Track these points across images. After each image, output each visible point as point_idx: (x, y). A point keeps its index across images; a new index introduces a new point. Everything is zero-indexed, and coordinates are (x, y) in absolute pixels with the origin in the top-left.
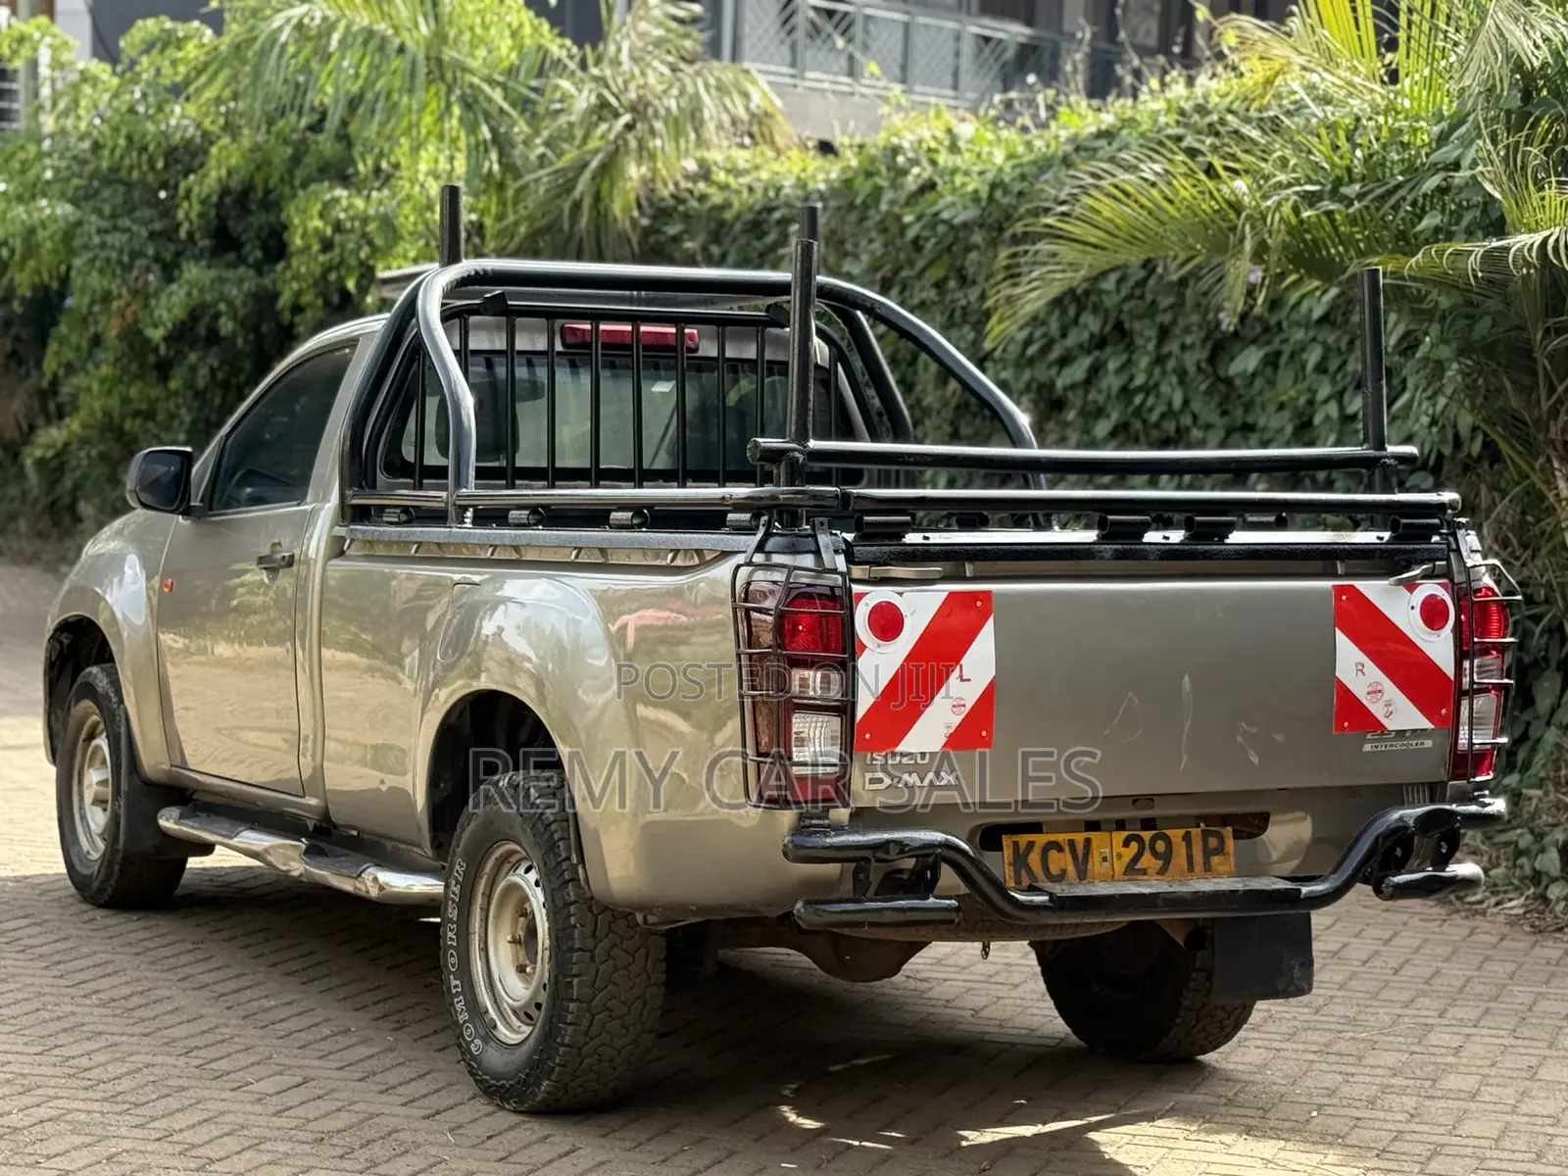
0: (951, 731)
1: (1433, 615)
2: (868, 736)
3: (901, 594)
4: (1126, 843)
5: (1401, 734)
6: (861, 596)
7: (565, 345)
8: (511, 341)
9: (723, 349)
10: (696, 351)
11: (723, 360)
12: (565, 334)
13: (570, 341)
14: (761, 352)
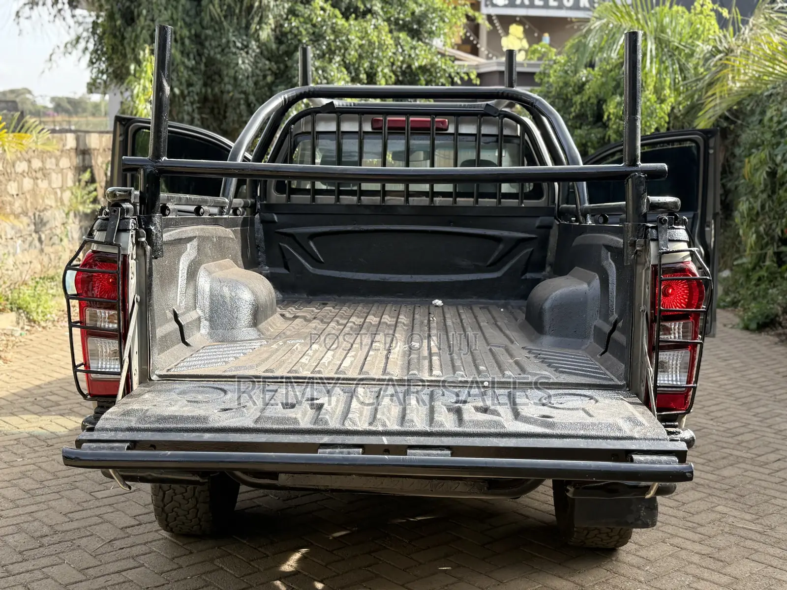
7: (373, 128)
8: (338, 126)
9: (457, 129)
10: (447, 130)
11: (457, 134)
12: (374, 122)
13: (376, 126)
14: (479, 130)
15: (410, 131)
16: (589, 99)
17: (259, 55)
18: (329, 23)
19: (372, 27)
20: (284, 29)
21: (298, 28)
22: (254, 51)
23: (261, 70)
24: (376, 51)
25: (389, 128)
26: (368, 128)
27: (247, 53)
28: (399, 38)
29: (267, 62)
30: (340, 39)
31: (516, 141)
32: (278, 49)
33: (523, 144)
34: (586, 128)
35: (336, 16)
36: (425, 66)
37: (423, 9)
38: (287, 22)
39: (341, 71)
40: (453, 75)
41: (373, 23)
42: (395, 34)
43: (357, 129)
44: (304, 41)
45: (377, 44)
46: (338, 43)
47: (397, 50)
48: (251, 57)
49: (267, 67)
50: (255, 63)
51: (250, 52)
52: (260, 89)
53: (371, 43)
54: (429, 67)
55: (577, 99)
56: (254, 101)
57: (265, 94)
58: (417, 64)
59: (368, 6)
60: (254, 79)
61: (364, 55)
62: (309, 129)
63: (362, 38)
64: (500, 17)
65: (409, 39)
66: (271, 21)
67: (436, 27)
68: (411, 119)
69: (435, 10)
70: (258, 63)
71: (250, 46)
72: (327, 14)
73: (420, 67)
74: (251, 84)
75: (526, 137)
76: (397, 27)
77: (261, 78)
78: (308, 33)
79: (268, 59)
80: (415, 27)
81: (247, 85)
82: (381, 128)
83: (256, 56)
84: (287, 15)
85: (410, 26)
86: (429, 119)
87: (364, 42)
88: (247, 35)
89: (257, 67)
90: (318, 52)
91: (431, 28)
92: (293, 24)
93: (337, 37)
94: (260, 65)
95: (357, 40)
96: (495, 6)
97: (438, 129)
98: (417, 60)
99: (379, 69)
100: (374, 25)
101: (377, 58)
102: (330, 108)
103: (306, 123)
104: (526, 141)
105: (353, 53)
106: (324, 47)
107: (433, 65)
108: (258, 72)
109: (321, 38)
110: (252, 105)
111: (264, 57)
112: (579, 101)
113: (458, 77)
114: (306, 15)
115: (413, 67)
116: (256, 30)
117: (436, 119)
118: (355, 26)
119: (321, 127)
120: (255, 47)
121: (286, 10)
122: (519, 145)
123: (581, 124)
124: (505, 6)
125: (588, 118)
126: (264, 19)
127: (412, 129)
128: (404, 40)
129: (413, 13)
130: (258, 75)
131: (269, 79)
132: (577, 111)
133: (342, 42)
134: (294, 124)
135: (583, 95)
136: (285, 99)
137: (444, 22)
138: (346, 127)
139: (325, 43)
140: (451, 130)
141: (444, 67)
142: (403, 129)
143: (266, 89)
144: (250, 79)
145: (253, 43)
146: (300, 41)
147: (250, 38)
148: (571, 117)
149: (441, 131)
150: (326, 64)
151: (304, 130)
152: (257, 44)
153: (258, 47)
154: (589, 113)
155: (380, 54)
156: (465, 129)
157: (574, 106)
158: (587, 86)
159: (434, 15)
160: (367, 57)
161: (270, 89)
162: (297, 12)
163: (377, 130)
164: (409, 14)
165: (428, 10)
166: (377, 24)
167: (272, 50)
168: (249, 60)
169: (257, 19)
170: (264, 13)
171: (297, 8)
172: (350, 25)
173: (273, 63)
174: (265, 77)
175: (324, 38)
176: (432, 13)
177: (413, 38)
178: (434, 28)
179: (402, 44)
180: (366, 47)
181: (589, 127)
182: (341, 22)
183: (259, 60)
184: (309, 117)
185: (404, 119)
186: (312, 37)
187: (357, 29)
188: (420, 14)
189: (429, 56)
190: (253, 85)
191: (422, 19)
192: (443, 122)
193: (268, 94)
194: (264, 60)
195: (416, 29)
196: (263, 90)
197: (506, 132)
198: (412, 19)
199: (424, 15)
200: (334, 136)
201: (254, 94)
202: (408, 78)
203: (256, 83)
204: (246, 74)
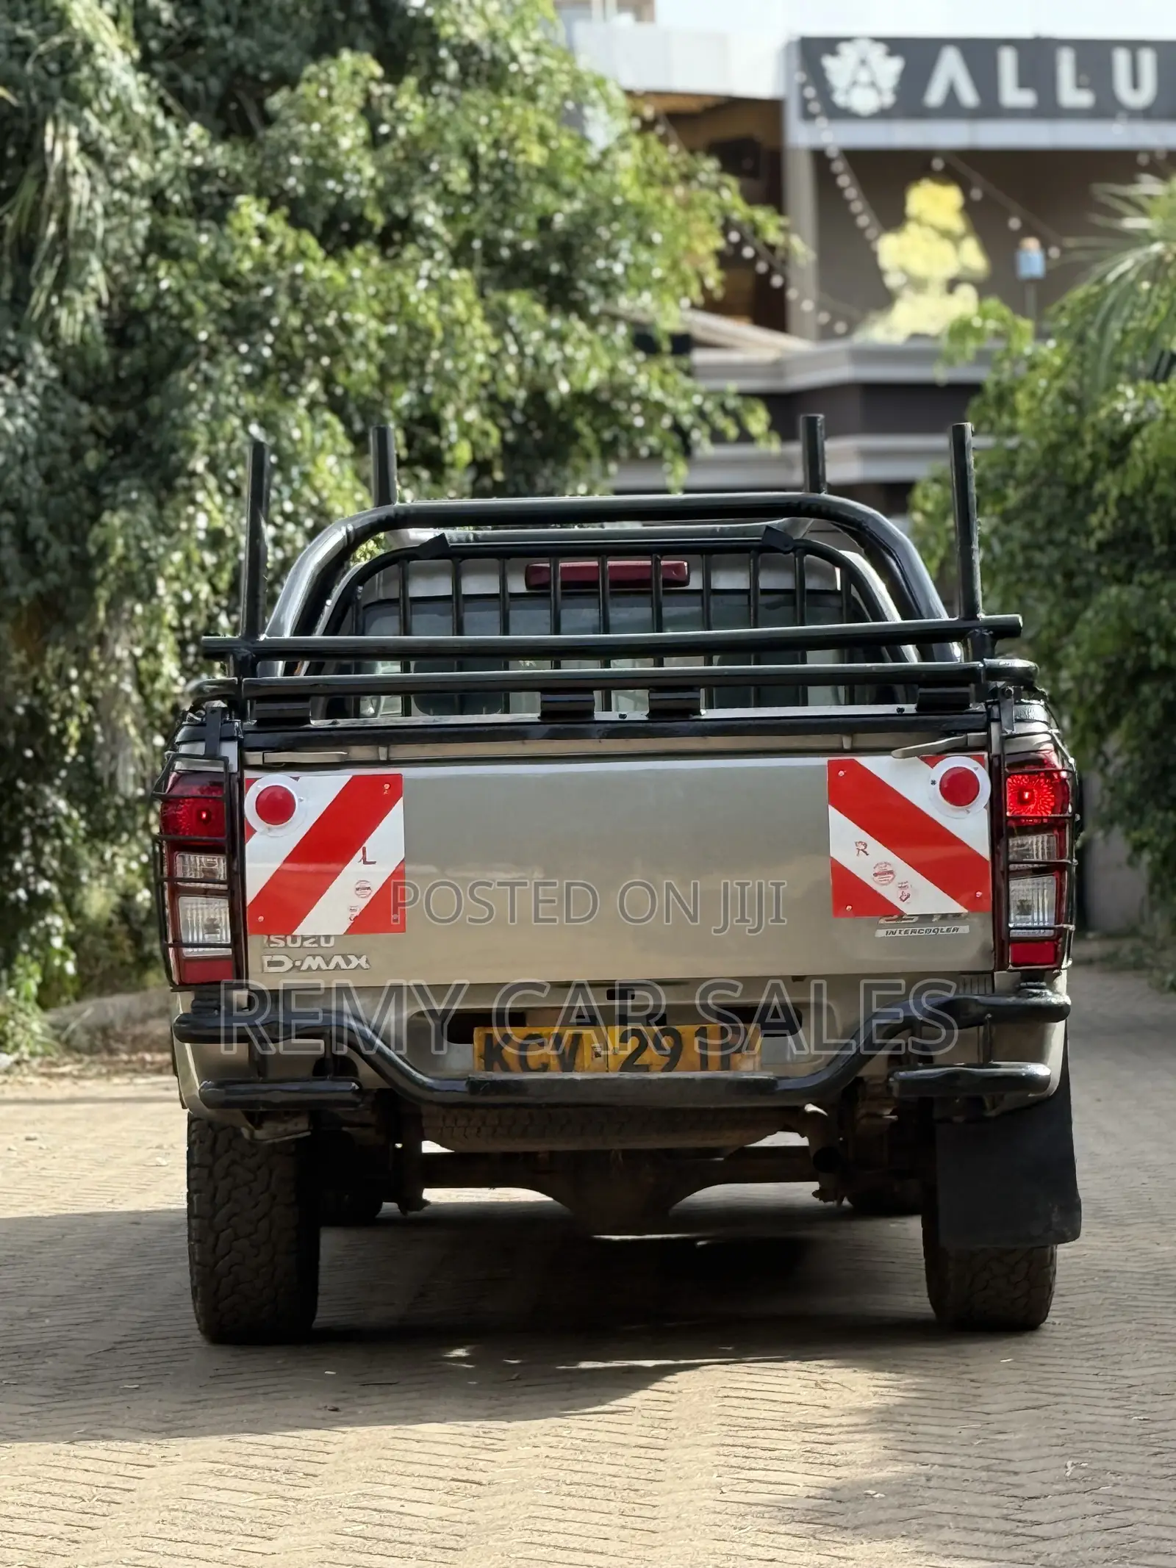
0: (357, 913)
1: (957, 789)
2: (261, 918)
3: (296, 779)
4: (624, 1039)
5: (925, 918)
6: (252, 781)
7: (528, 586)
8: (457, 585)
9: (707, 581)
10: (686, 583)
11: (708, 592)
12: (530, 574)
13: (534, 581)
14: (754, 580)
15: (608, 590)
16: (1149, 483)
17: (58, 387)
18: (282, 274)
19: (423, 284)
20: (133, 301)
21: (179, 295)
22: (41, 376)
23: (63, 433)
24: (435, 355)
25: (565, 585)
26: (517, 585)
27: (20, 382)
28: (505, 310)
29: (84, 408)
30: (318, 322)
31: (834, 602)
32: (116, 362)
33: (848, 605)
34: (1146, 578)
35: (302, 254)
36: (596, 391)
37: (577, 205)
38: (143, 277)
39: (325, 425)
40: (687, 420)
41: (424, 272)
42: (495, 296)
43: (496, 590)
44: (203, 336)
45: (439, 334)
46: (313, 338)
47: (504, 348)
48: (34, 392)
49: (85, 422)
50: (47, 409)
51: (30, 378)
52: (63, 493)
53: (417, 332)
54: (604, 396)
55: (1110, 485)
56: (45, 533)
57: (78, 510)
58: (564, 387)
59: (400, 210)
60: (45, 462)
61: (395, 370)
62: (394, 592)
63: (385, 318)
64: (860, 159)
65: (539, 310)
66: (98, 279)
67: (626, 266)
68: (610, 563)
69: (616, 213)
70: (55, 410)
71: (29, 359)
72: (272, 248)
73: (580, 398)
74: (34, 477)
75: (854, 591)
76: (496, 273)
77: (65, 457)
78: (212, 306)
79: (86, 397)
80: (555, 268)
81: (23, 481)
82: (547, 586)
83: (46, 388)
84: (144, 257)
85: (536, 264)
86: (649, 563)
87: (392, 329)
88: (16, 327)
89: (51, 426)
90: (247, 369)
91: (609, 270)
92: (164, 285)
93: (308, 317)
94: (61, 417)
95: (373, 324)
96: (840, 114)
97: (668, 582)
98: (566, 374)
99: (449, 412)
100: (429, 278)
101: (439, 374)
102: (437, 548)
103: (386, 583)
104: (855, 599)
105: (361, 365)
106: (267, 352)
107: (620, 390)
108: (56, 439)
109: (255, 325)
110: (40, 546)
111: (74, 392)
112: (1114, 493)
113: (706, 430)
114: (205, 253)
115: (553, 397)
116: (49, 308)
117: (663, 563)
118: (365, 284)
119: (419, 588)
120: (43, 362)
121: (140, 243)
122: (841, 609)
123: (1132, 567)
124: (883, 115)
125: (1152, 547)
126: (74, 271)
127: (615, 584)
128: (524, 316)
129: (545, 222)
130: (56, 450)
131: (92, 459)
132: (1108, 523)
133: (323, 332)
134: (361, 584)
135: (1125, 473)
136: (348, 533)
137: (649, 244)
138: (472, 586)
139: (269, 338)
140: (696, 583)
141: (657, 394)
142: (595, 584)
143: (82, 491)
144: (31, 463)
145: (38, 348)
146: (189, 336)
147: (29, 333)
148: (1092, 545)
149: (675, 584)
150: (273, 405)
151: (382, 597)
152: (50, 351)
153: (53, 360)
154: (1154, 528)
155: (449, 364)
156: (723, 581)
157: (1101, 510)
158: (1137, 444)
159: (616, 226)
160: (405, 376)
161: (94, 493)
162: (173, 244)
163: (539, 590)
164: (532, 224)
165: (595, 212)
166: (436, 274)
167: (98, 368)
168: (25, 403)
169: (49, 277)
170: (72, 254)
171: (171, 230)
172: (351, 279)
173: (103, 410)
174: (77, 454)
175: (266, 325)
176: (608, 223)
177: (549, 308)
178: (618, 269)
179: (517, 329)
180: (401, 344)
181: (1158, 574)
182: (321, 270)
183: (56, 403)
184: (394, 569)
185: (595, 563)
186: (228, 322)
187: (372, 290)
188: (568, 226)
189: (606, 362)
190: (40, 483)
191: (575, 241)
192: (678, 568)
193: (88, 507)
194: (72, 402)
195: (559, 277)
196: (71, 495)
197: (812, 583)
198: (543, 243)
199: (584, 226)
200: (448, 605)
201: (44, 510)
202: (538, 435)
203: (49, 477)
204: (20, 449)
